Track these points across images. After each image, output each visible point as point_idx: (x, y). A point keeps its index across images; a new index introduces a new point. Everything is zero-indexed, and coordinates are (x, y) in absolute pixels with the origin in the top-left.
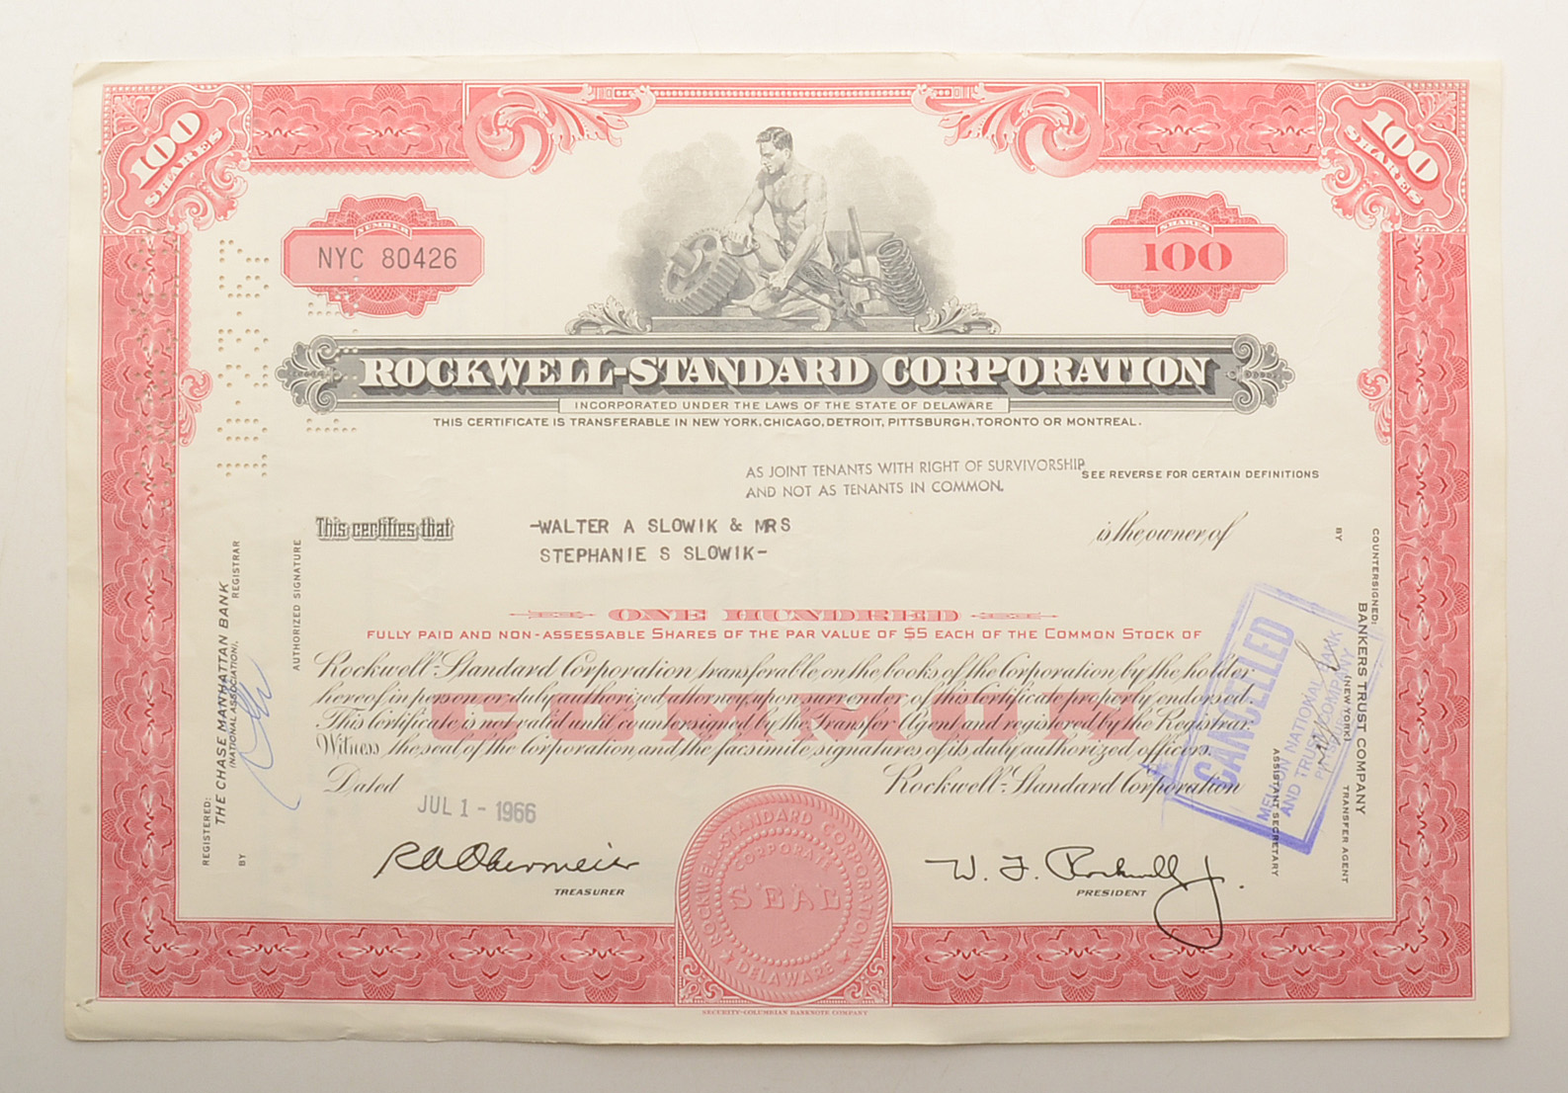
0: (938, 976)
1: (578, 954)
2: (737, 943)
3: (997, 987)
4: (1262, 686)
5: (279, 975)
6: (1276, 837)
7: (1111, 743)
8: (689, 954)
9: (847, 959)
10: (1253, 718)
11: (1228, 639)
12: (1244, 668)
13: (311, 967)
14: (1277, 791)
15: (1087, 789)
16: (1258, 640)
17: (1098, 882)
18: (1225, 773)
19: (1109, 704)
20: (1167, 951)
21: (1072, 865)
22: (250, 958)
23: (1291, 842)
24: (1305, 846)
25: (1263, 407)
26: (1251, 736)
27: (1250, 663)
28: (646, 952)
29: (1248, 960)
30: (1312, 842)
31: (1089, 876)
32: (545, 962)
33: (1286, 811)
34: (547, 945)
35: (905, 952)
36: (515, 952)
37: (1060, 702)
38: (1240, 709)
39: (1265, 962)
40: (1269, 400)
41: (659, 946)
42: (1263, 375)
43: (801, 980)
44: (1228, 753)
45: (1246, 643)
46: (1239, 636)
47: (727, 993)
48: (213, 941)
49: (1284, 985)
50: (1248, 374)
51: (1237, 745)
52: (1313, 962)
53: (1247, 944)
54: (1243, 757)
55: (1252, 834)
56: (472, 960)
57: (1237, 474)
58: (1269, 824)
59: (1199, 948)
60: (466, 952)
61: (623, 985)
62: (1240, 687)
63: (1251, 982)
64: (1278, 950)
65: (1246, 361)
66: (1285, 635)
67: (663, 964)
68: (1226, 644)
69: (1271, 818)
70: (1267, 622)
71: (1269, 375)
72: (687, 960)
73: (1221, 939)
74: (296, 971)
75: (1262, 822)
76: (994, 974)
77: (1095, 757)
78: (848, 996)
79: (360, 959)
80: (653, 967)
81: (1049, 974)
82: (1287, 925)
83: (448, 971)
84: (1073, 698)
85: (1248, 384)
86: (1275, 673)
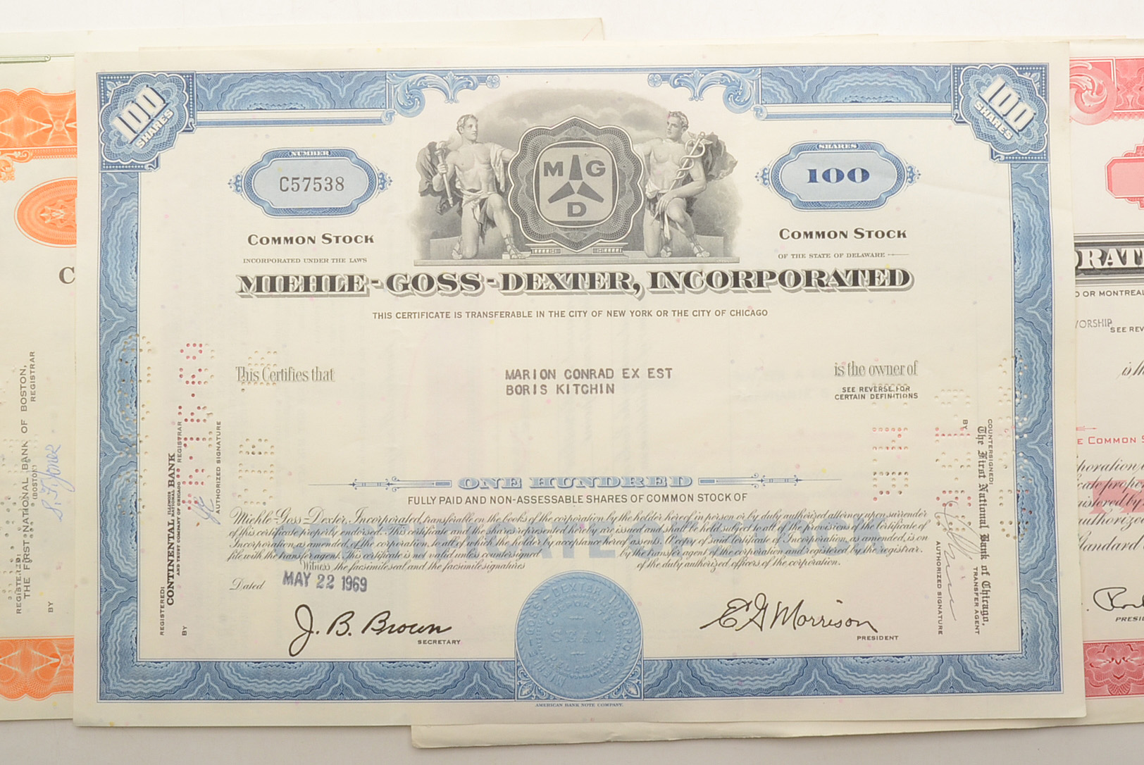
7: (1136, 515)
15: (1121, 547)
17: (1130, 611)
19: (1134, 488)
21: (1111, 600)
31: (1123, 607)
37: (1100, 488)
77: (1125, 525)
81: (1098, 676)
84: (1109, 484)
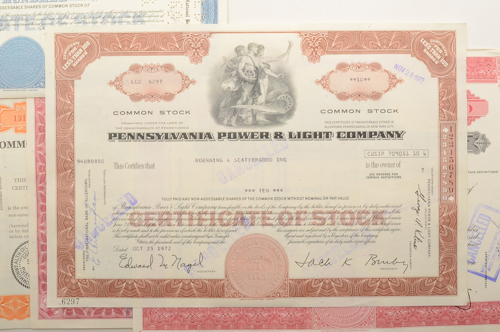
0: (389, 319)
1: (284, 315)
2: (330, 311)
3: (406, 322)
4: (482, 234)
5: (196, 323)
6: (486, 277)
8: (316, 314)
9: (363, 315)
10: (479, 243)
11: (472, 220)
12: (477, 228)
13: (205, 320)
14: (486, 264)
16: (481, 220)
18: (471, 259)
20: (455, 311)
22: (187, 318)
23: (491, 279)
24: (494, 280)
25: (482, 153)
26: (479, 248)
27: (478, 227)
28: (304, 314)
29: (478, 313)
30: (496, 278)
32: (274, 317)
33: (489, 270)
34: (275, 312)
35: (379, 312)
36: (265, 315)
38: (475, 240)
39: (483, 313)
40: (484, 151)
41: (308, 312)
42: (482, 143)
43: (349, 321)
44: (472, 253)
45: (477, 221)
46: (475, 219)
47: (328, 325)
48: (176, 313)
49: (489, 320)
50: (477, 143)
51: (475, 251)
52: (497, 313)
53: (478, 308)
54: (476, 254)
55: (479, 277)
56: (253, 317)
57: (474, 172)
58: (484, 273)
59: (464, 310)
60: (251, 315)
61: (297, 324)
62: (475, 234)
63: (479, 319)
64: (487, 310)
65: (477, 139)
66: (488, 219)
67: (309, 317)
68: (472, 222)
69: (485, 272)
70: (483, 215)
71: (483, 143)
72: (316, 316)
73: (470, 307)
74: (201, 321)
75: (482, 273)
76: (405, 318)
78: (363, 326)
79: (220, 318)
80: (306, 318)
81: (421, 318)
82: (489, 303)
83: (246, 320)
85: (478, 146)
86: (486, 230)
